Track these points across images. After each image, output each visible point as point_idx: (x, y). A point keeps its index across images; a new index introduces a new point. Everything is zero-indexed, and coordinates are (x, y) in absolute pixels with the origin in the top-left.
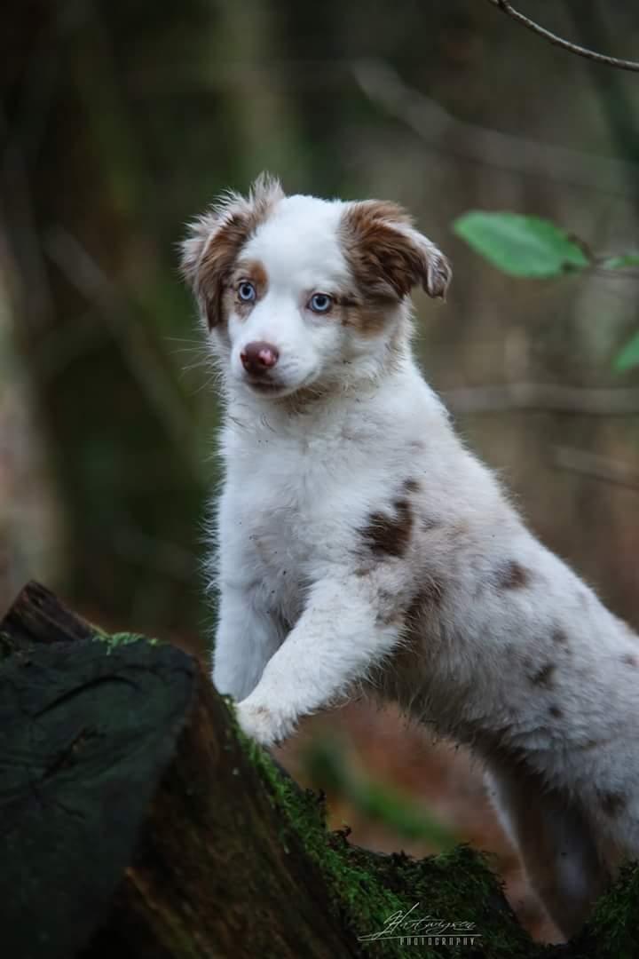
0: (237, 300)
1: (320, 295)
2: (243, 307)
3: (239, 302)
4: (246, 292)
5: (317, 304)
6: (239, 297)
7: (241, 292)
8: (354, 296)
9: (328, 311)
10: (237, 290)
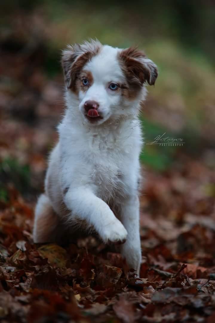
0: (82, 85)
1: (113, 84)
2: (84, 88)
3: (83, 86)
4: (85, 82)
5: (112, 87)
6: (83, 84)
7: (84, 82)
8: (126, 85)
9: (116, 89)
10: (82, 81)
